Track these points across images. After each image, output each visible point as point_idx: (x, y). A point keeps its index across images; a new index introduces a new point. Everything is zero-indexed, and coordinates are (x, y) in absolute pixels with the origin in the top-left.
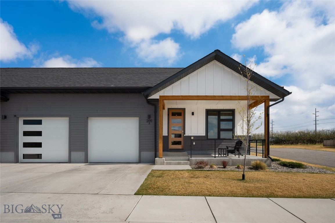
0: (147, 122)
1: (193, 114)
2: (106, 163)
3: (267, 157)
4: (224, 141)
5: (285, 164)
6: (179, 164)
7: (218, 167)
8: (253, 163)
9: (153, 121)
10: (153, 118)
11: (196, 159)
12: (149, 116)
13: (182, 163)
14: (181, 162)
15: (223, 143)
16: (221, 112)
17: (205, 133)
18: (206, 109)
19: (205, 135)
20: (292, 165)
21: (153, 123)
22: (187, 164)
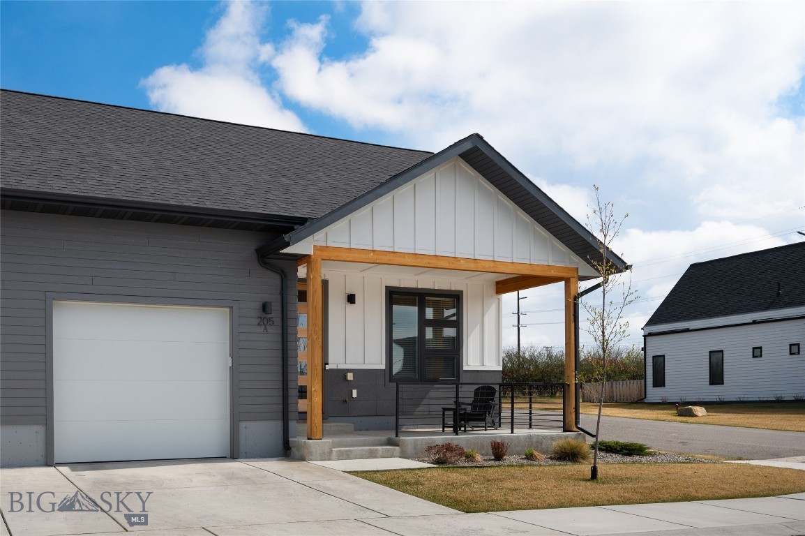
0: (259, 324)
1: (351, 299)
2: (124, 464)
3: (575, 429)
4: (435, 386)
5: (610, 446)
6: (372, 455)
7: (486, 458)
8: (555, 445)
9: (278, 321)
10: (276, 313)
11: (417, 440)
12: (265, 308)
13: (380, 453)
14: (377, 450)
15: (432, 394)
16: (427, 298)
17: (384, 362)
18: (387, 287)
19: (383, 367)
20: (626, 449)
21: (275, 330)
22: (392, 456)
